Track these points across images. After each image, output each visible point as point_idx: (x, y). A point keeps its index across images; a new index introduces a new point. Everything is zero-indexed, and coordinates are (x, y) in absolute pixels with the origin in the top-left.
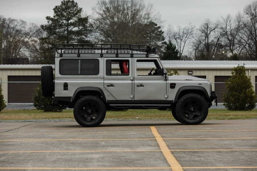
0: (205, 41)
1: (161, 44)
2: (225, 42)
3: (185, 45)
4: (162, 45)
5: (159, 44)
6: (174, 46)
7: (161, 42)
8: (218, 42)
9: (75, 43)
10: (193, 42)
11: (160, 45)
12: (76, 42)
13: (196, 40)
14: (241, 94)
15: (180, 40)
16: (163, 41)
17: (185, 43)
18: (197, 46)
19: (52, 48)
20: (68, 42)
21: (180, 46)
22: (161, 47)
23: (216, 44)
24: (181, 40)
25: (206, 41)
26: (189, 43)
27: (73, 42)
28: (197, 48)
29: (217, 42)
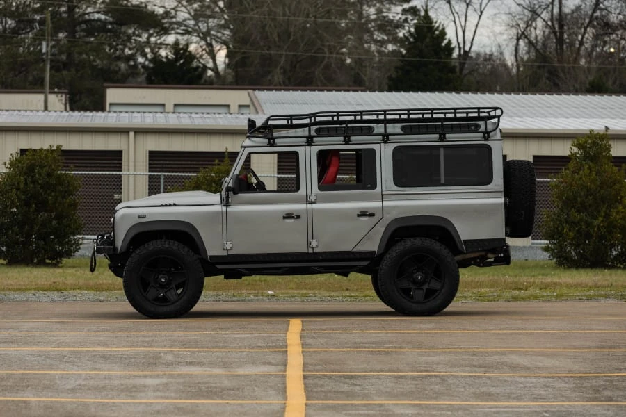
0: (550, 9)
1: (400, 16)
2: (619, 14)
3: (480, 22)
4: (403, 17)
5: (391, 16)
6: (440, 28)
7: (399, 9)
8: (595, 15)
9: (97, 16)
10: (510, 13)
11: (397, 18)
12: (98, 12)
13: (519, 5)
14: (596, 218)
15: (465, 5)
16: (406, 6)
17: (480, 16)
18: (523, 26)
19: (15, 31)
20: (71, 10)
21: (463, 24)
22: (399, 25)
23: (590, 22)
24: (468, 5)
25: (556, 11)
26: (495, 15)
27: (89, 10)
28: (523, 33)
29: (594, 11)
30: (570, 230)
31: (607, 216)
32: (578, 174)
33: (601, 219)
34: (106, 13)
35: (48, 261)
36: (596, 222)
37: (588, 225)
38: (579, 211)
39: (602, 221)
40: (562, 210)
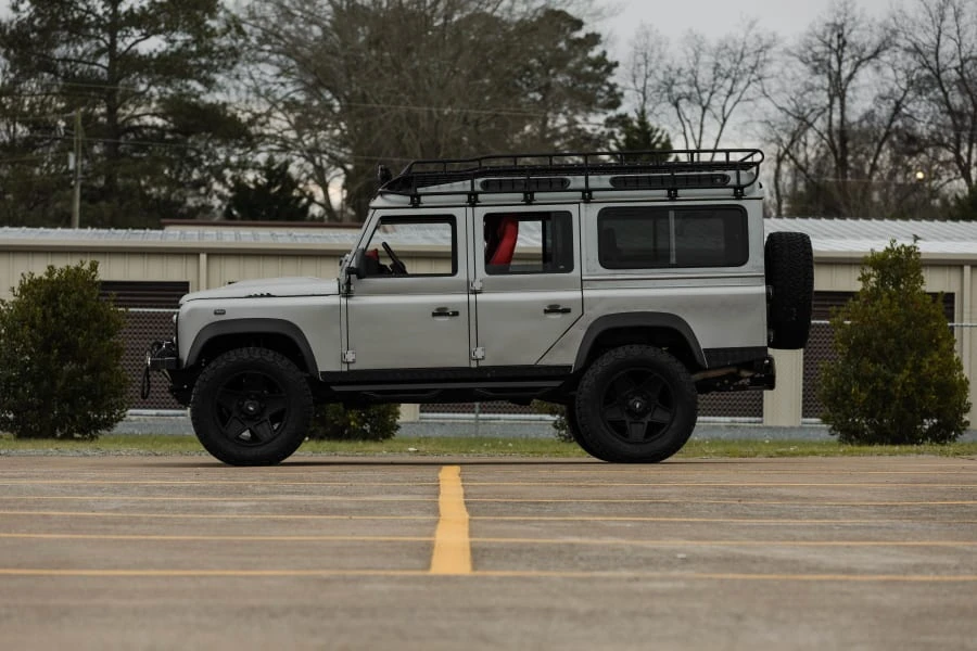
0: (828, 113)
1: (603, 129)
2: (930, 123)
3: (723, 134)
4: (607, 131)
5: (589, 129)
6: (663, 140)
7: (601, 118)
8: (894, 125)
9: (148, 120)
10: (767, 122)
11: (598, 132)
12: (154, 115)
13: (781, 109)
15: (700, 109)
16: (612, 114)
17: (723, 126)
18: (786, 139)
19: (29, 144)
20: (111, 113)
21: (697, 137)
22: (600, 141)
23: (888, 134)
24: (704, 109)
25: (836, 117)
26: (745, 123)
27: (139, 111)
28: (787, 151)
29: (892, 120)
30: (860, 391)
31: (917, 368)
32: (873, 306)
33: (907, 372)
34: (163, 116)
35: (77, 435)
36: (900, 378)
37: (888, 381)
38: (874, 362)
39: (910, 376)
40: (848, 360)
